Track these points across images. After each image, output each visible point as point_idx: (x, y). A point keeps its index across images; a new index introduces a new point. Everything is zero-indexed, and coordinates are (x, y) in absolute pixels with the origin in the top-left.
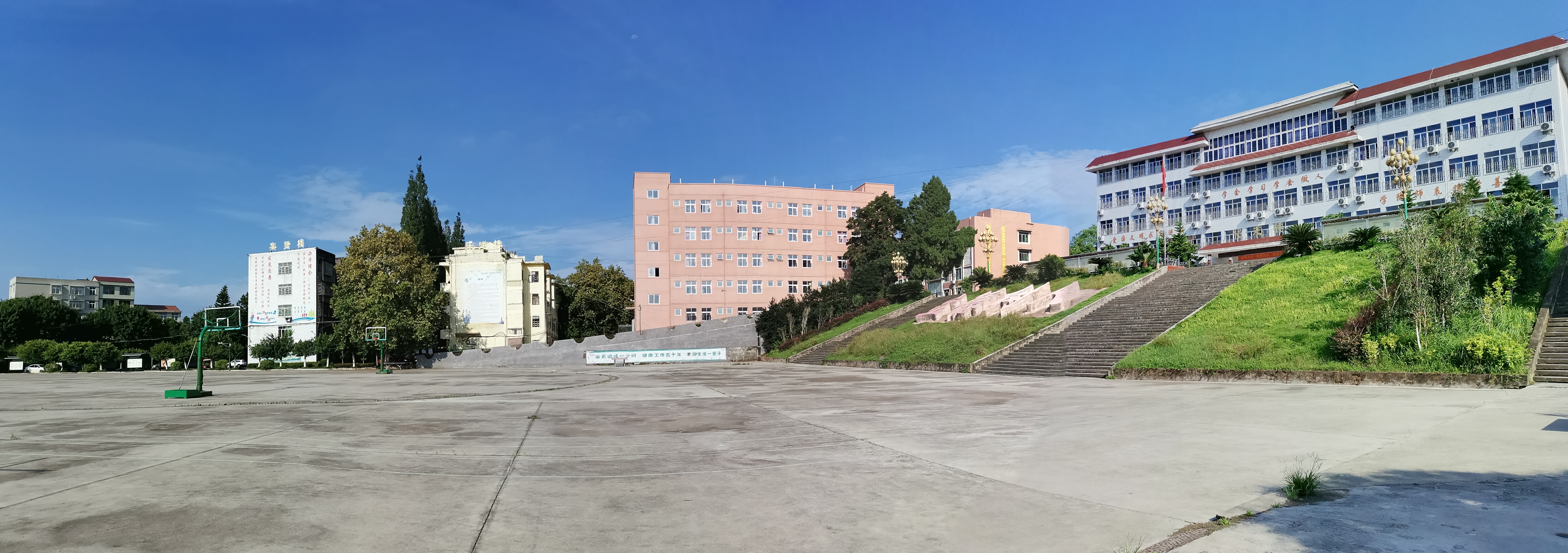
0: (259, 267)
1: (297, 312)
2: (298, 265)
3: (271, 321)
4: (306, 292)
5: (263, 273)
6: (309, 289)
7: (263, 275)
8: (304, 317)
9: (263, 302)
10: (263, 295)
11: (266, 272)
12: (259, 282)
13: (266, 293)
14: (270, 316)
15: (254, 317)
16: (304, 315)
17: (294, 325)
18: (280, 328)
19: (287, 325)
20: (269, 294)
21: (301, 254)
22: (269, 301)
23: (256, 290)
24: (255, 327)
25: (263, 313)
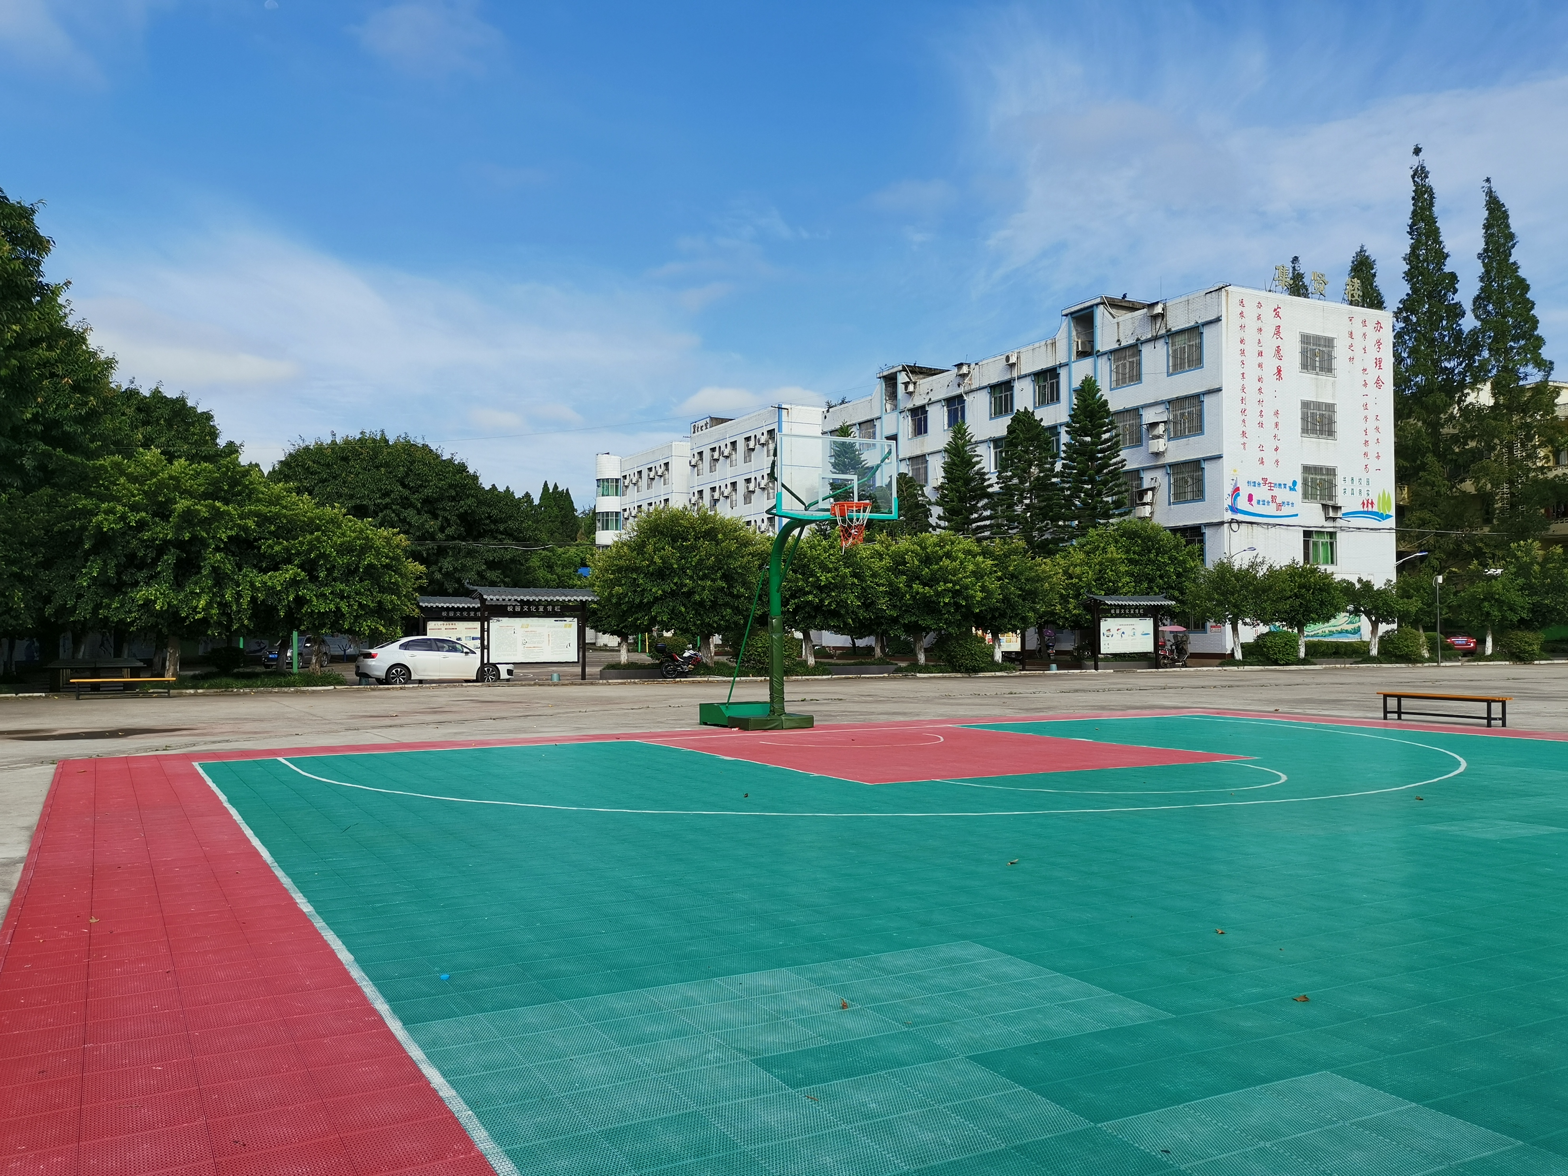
0: (1251, 335)
1: (1349, 492)
2: (1351, 354)
3: (1286, 510)
4: (1372, 436)
5: (1260, 354)
6: (1377, 429)
7: (1260, 360)
8: (1368, 509)
9: (1261, 448)
10: (1261, 425)
11: (1269, 352)
12: (1252, 386)
13: (1269, 420)
14: (1283, 495)
15: (1238, 495)
16: (1366, 502)
17: (1341, 529)
18: (1307, 534)
19: (1326, 527)
20: (1277, 425)
21: (1357, 322)
22: (1276, 449)
23: (1243, 406)
24: (1243, 527)
25: (1262, 485)
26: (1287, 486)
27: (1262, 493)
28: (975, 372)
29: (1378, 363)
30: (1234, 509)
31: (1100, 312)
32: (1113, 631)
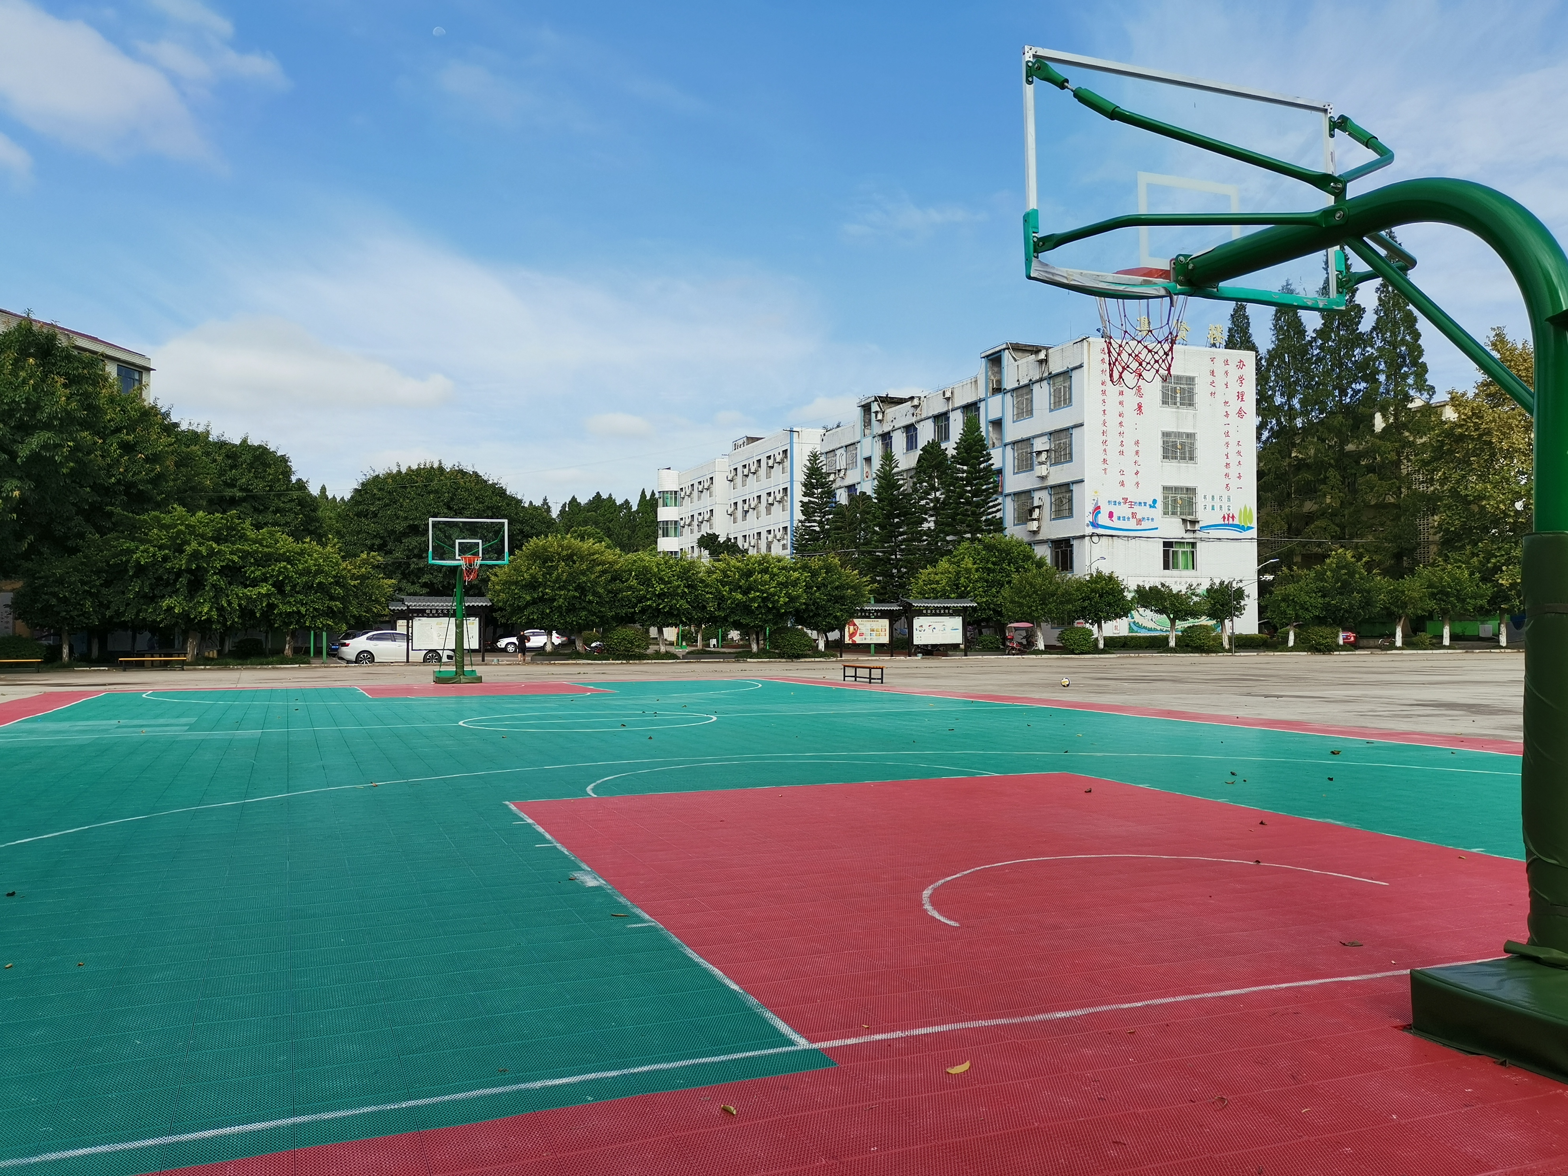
1: (1209, 508)
2: (1212, 389)
3: (1145, 525)
4: (1233, 459)
5: (1121, 393)
6: (1239, 453)
7: (1121, 398)
8: (1228, 522)
9: (1122, 472)
10: (1122, 453)
12: (1113, 420)
13: (1129, 449)
14: (1141, 512)
15: (1099, 512)
16: (1226, 516)
17: (1201, 540)
18: (1167, 545)
19: (1185, 539)
20: (1137, 452)
21: (1219, 362)
22: (1137, 473)
23: (1104, 438)
24: (1103, 539)
25: (1122, 504)
26: (1147, 505)
27: (1122, 510)
28: (924, 404)
29: (1241, 396)
30: (1094, 524)
31: (1007, 356)
32: (925, 627)
